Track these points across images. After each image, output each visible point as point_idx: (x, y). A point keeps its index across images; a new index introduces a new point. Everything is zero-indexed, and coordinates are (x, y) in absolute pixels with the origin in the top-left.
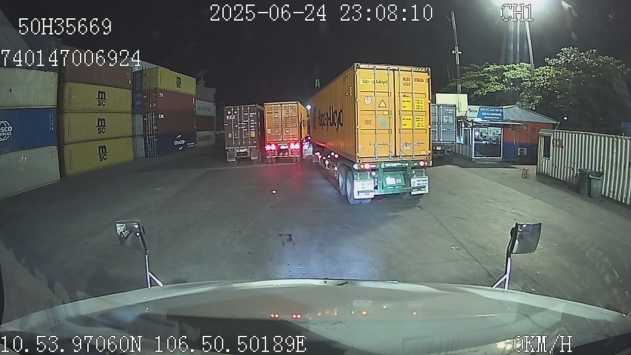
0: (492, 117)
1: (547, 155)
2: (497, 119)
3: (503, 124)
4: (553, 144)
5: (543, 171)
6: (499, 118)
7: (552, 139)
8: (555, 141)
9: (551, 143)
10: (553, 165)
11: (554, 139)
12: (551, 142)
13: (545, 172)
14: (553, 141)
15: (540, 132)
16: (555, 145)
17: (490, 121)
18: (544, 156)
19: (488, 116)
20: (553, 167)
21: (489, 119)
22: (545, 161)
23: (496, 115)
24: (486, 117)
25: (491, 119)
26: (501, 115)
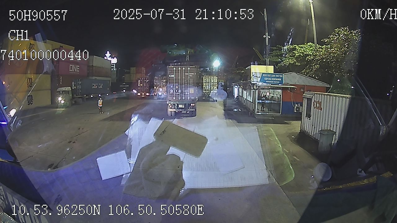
0: (273, 82)
1: (309, 116)
2: (277, 83)
3: (283, 88)
4: (314, 106)
5: (305, 130)
6: (279, 82)
7: (313, 101)
8: (316, 103)
9: (312, 105)
10: (313, 125)
11: (315, 101)
12: (312, 103)
13: (306, 131)
14: (314, 103)
15: (304, 95)
16: (315, 106)
17: (271, 85)
18: (306, 117)
19: (270, 80)
20: (312, 127)
21: (270, 83)
22: (307, 120)
23: (276, 79)
24: (267, 82)
25: (272, 83)
26: (281, 80)
